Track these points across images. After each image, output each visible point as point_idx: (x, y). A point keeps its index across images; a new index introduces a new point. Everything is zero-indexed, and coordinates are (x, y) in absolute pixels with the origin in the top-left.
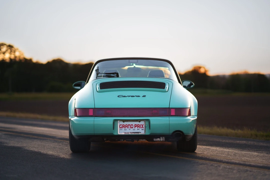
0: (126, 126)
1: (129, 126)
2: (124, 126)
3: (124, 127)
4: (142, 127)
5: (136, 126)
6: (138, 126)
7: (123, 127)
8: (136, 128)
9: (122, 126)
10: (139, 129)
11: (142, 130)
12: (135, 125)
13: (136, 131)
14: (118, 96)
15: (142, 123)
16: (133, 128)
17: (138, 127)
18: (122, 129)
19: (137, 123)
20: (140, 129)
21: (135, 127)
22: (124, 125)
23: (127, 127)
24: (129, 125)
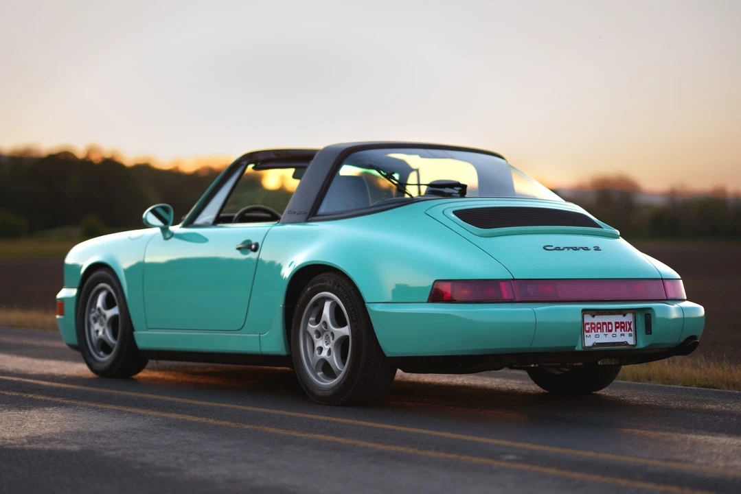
0: (599, 326)
1: (605, 326)
2: (593, 326)
3: (594, 328)
4: (630, 328)
5: (617, 325)
6: (620, 326)
7: (592, 328)
8: (618, 330)
9: (589, 326)
10: (624, 335)
11: (630, 335)
12: (616, 323)
13: (619, 339)
14: (545, 248)
15: (629, 318)
16: (611, 331)
17: (622, 327)
18: (590, 334)
19: (620, 318)
20: (627, 334)
21: (616, 328)
22: (594, 324)
23: (600, 328)
24: (604, 323)
